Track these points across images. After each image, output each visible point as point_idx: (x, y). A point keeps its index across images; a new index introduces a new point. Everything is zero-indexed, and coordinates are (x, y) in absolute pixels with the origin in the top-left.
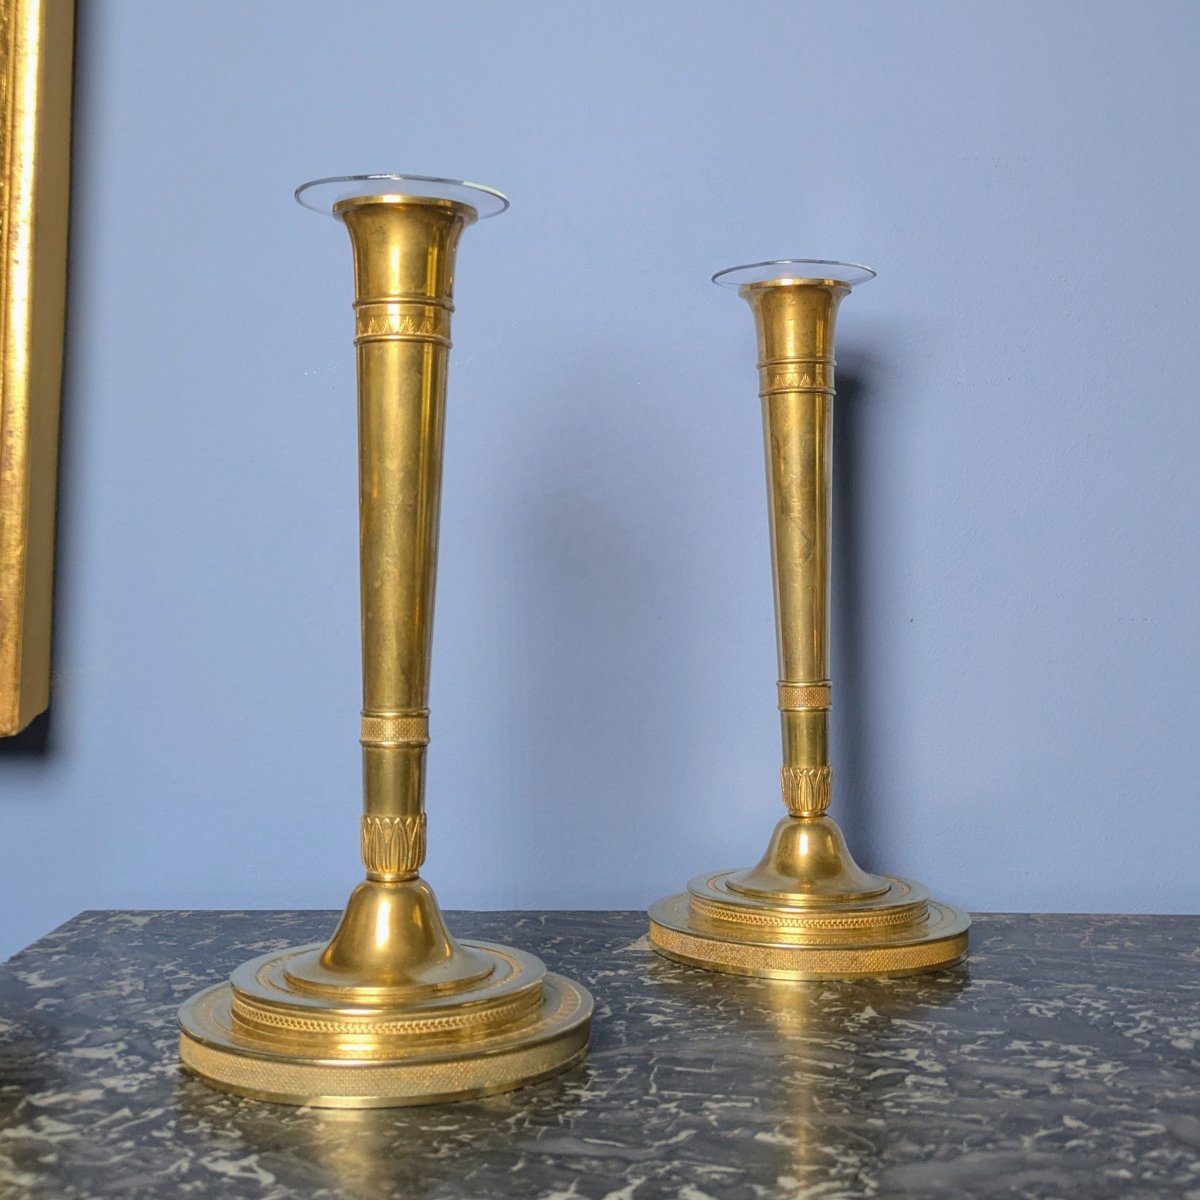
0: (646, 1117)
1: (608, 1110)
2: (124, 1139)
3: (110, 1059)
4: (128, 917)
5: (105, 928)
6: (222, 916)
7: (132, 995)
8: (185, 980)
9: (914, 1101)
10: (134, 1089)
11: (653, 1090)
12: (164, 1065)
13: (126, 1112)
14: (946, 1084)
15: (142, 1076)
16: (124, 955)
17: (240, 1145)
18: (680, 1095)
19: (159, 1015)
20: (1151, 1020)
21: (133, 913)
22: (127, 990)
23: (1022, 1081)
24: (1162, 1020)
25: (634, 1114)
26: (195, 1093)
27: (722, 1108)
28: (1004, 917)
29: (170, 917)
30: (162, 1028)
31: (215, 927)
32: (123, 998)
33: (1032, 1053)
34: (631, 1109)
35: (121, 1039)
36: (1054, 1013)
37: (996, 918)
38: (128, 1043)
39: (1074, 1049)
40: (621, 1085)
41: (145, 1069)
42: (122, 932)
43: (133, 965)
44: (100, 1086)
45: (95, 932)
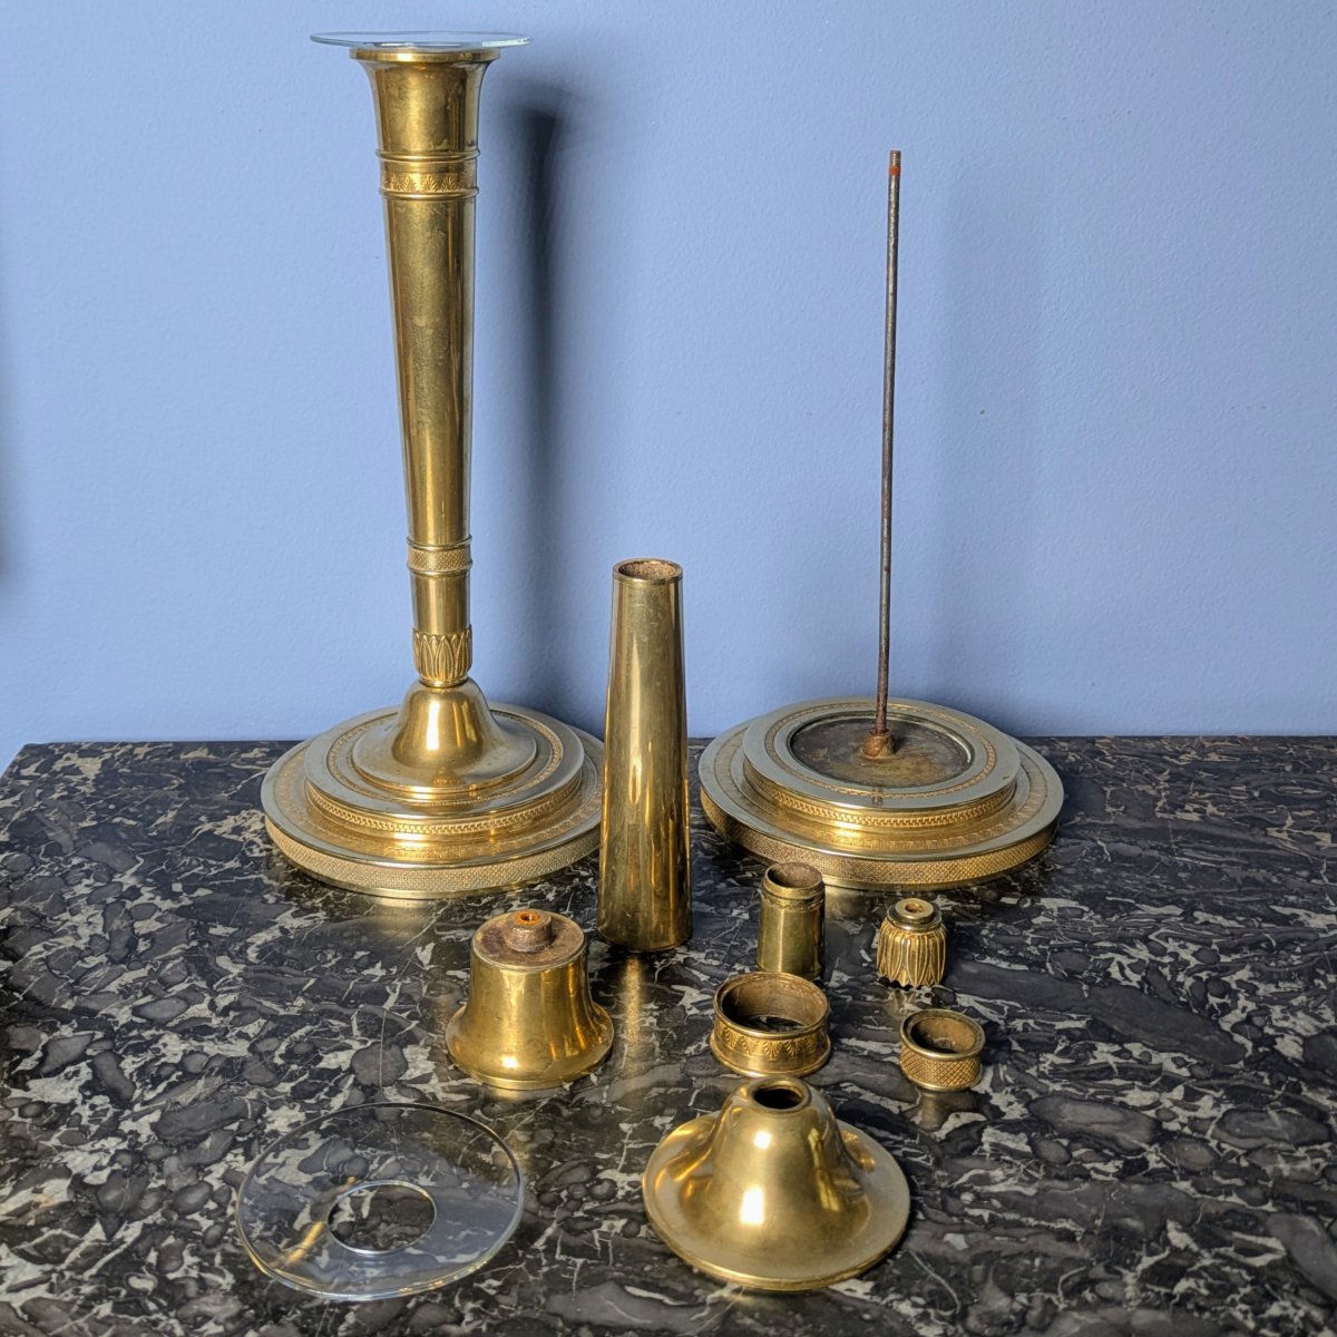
2: (97, 1298)
3: (74, 1104)
4: (75, 760)
5: (49, 786)
7: (89, 949)
8: (149, 910)
9: (995, 1189)
10: (103, 1177)
12: (136, 1118)
13: (97, 1232)
14: (1028, 1149)
15: (112, 1143)
16: (77, 851)
17: (233, 1306)
19: (125, 994)
20: (1252, 992)
21: (81, 750)
22: (84, 935)
23: (1115, 1140)
24: (1264, 989)
26: (175, 1184)
29: (124, 758)
30: (130, 1026)
31: (176, 783)
32: (80, 955)
33: (1123, 1072)
35: (82, 1057)
36: (1139, 977)
38: (93, 1065)
39: (1164, 1060)
41: (112, 1130)
42: (71, 792)
43: (88, 874)
44: (64, 1172)
45: (39, 799)
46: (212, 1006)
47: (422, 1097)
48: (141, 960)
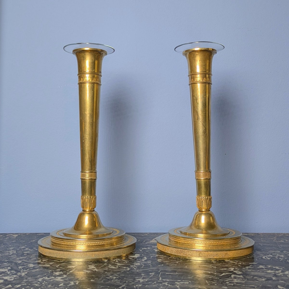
0: (159, 286)
1: (148, 284)
3: (6, 271)
4: (12, 235)
5: (5, 238)
6: (38, 234)
7: (12, 255)
8: (27, 251)
9: (235, 282)
10: (12, 280)
11: (160, 279)
12: (21, 273)
13: (10, 286)
14: (243, 277)
15: (15, 276)
16: (11, 245)
18: (168, 280)
19: (20, 260)
21: (13, 234)
22: (11, 253)
23: (264, 276)
25: (156, 286)
26: (30, 281)
27: (180, 284)
28: (251, 234)
29: (24, 235)
30: (21, 263)
31: (36, 237)
32: (10, 255)
33: (266, 269)
34: (155, 284)
35: (9, 266)
36: (270, 258)
37: (249, 234)
38: (11, 267)
39: (277, 268)
40: (151, 278)
41: (16, 274)
42: (10, 238)
43: (13, 247)
44: (3, 279)
45: (2, 239)
46: (42, 261)
47: (93, 271)
48: (25, 256)
